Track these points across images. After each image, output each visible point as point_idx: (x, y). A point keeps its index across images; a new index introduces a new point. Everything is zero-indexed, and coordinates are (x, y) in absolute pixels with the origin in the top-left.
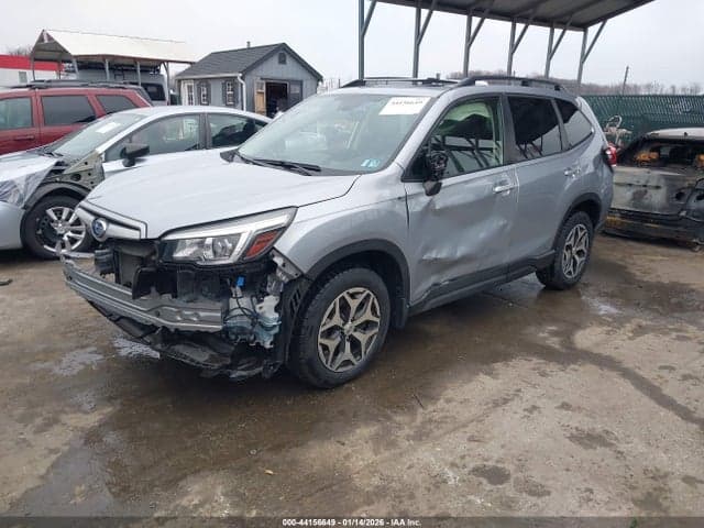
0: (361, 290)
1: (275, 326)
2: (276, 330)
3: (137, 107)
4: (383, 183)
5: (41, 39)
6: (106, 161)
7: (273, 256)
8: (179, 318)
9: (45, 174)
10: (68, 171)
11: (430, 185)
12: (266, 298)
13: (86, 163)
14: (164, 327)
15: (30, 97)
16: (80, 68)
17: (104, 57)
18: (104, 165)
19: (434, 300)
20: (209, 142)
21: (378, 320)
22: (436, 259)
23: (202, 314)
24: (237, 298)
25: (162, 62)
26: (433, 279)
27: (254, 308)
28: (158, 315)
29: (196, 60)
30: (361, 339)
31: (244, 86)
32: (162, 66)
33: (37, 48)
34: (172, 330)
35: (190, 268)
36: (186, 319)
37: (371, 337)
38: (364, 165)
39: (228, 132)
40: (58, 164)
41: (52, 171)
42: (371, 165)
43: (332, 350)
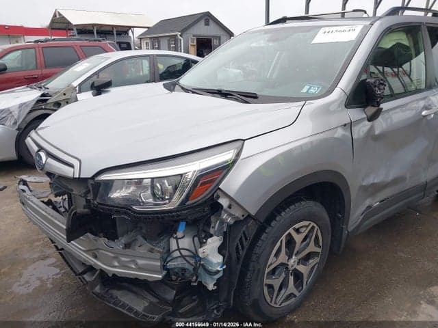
0: (306, 223)
1: (219, 271)
2: (221, 274)
3: (107, 52)
4: (326, 110)
5: (55, 16)
6: (80, 92)
7: (218, 197)
8: (116, 264)
9: (34, 103)
10: (51, 100)
11: (371, 110)
12: (210, 240)
13: (65, 94)
14: (102, 271)
15: (34, 48)
16: (78, 33)
17: (93, 25)
18: (78, 95)
19: (367, 222)
20: (157, 77)
21: (319, 250)
22: (373, 184)
23: (140, 262)
24: (177, 239)
25: (130, 28)
26: (368, 202)
27: (196, 251)
28: (96, 257)
29: (151, 25)
30: (303, 272)
31: (182, 41)
32: (130, 31)
33: (53, 21)
34: (110, 275)
35: (126, 213)
36: (124, 266)
37: (313, 268)
38: (304, 90)
39: (172, 70)
40: (43, 95)
41: (38, 101)
42: (312, 91)
43: (277, 288)
